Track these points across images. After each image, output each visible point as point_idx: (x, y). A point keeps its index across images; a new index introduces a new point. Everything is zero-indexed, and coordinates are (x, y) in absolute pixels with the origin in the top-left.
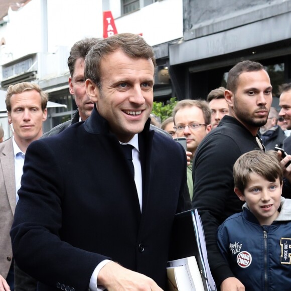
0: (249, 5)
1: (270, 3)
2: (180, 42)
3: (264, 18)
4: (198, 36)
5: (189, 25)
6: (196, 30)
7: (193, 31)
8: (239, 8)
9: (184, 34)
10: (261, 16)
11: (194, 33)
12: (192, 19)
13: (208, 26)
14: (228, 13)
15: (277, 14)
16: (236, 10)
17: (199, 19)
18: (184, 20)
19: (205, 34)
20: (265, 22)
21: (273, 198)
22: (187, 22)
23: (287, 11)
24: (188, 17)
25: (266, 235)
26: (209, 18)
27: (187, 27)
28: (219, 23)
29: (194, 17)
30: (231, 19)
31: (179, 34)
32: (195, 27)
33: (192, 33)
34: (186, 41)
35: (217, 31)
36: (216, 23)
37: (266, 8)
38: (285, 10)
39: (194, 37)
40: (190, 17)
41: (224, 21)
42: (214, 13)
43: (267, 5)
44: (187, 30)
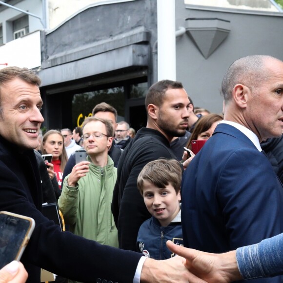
0: (95, 40)
1: (112, 39)
2: (39, 70)
3: (108, 50)
4: (53, 65)
5: (46, 56)
6: (52, 60)
7: (49, 61)
8: (87, 43)
9: (41, 63)
10: (105, 48)
11: (51, 62)
12: (48, 52)
13: (61, 57)
14: (78, 46)
15: (118, 47)
16: (84, 44)
17: (54, 52)
18: (42, 53)
19: (59, 63)
20: (109, 53)
21: (164, 202)
22: (44, 54)
23: (126, 44)
24: (45, 50)
25: (163, 236)
26: (62, 51)
27: (44, 58)
28: (71, 54)
29: (50, 50)
30: (81, 51)
31: (38, 63)
32: (51, 58)
33: (49, 63)
34: (44, 69)
35: (69, 61)
36: (68, 55)
37: (109, 42)
38: (124, 44)
39: (50, 66)
40: (47, 50)
41: (75, 53)
42: (66, 47)
43: (110, 40)
44: (44, 60)
